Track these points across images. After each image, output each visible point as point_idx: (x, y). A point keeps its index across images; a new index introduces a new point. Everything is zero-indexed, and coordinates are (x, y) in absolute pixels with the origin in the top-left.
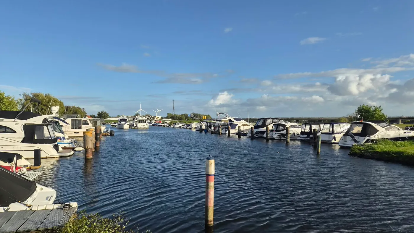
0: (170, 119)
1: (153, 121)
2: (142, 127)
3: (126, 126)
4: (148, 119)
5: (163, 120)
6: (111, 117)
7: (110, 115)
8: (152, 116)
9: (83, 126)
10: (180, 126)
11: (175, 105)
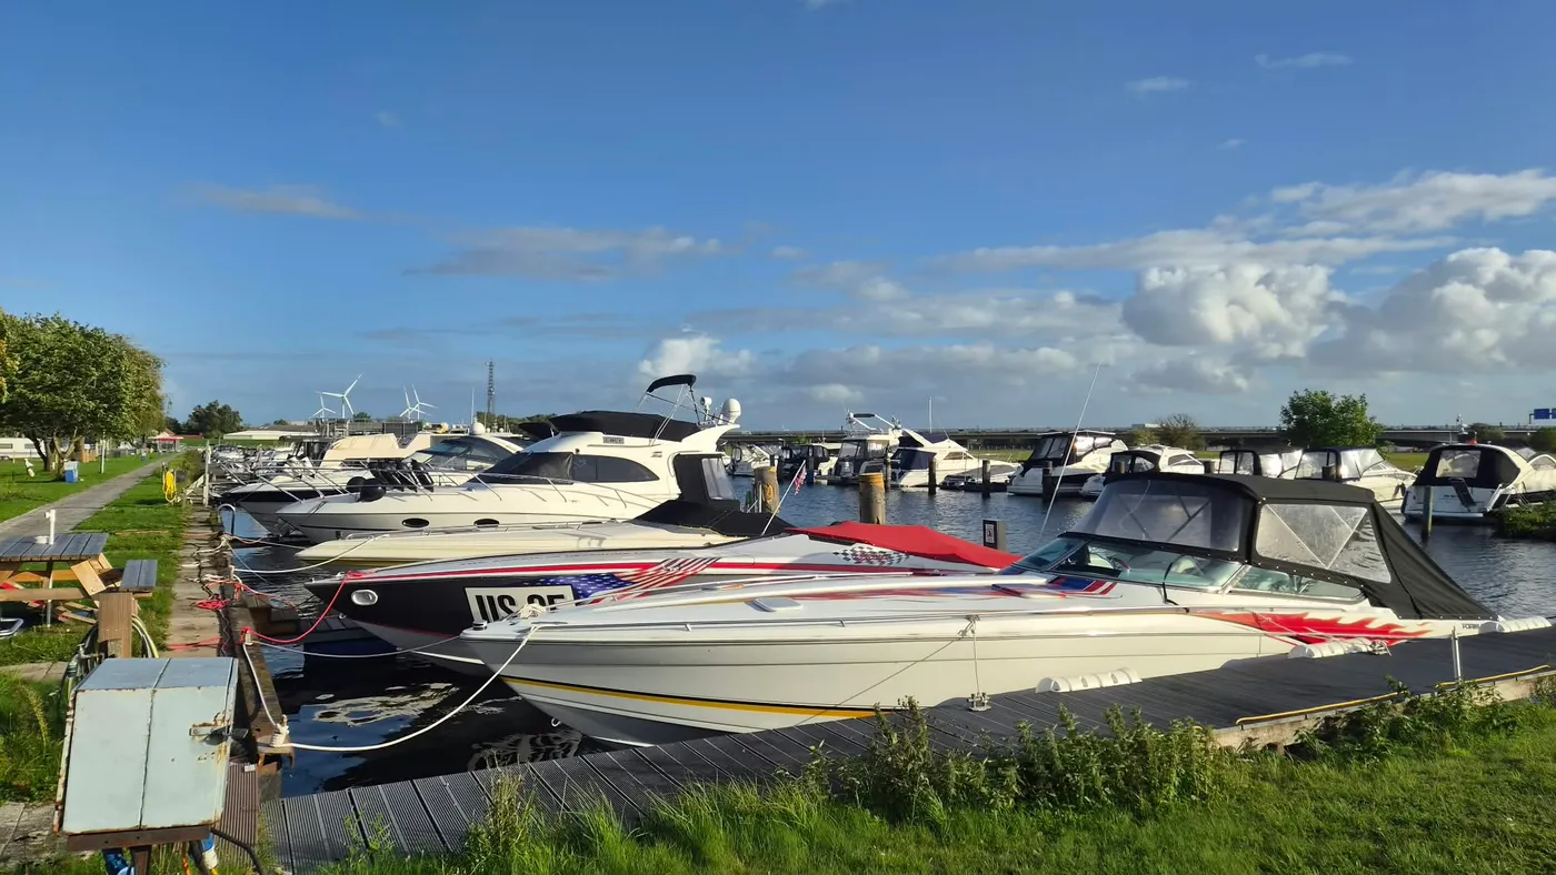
6: (248, 429)
7: (245, 420)
11: (495, 377)
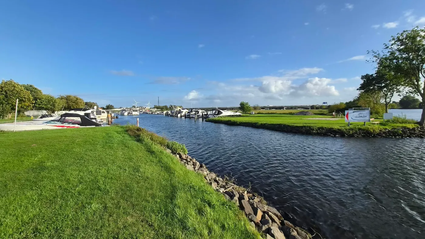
0: (156, 109)
1: (144, 110)
2: (135, 114)
3: (126, 114)
4: (141, 109)
5: (151, 109)
6: (115, 108)
7: (115, 107)
8: (144, 107)
9: (102, 114)
10: (158, 113)
